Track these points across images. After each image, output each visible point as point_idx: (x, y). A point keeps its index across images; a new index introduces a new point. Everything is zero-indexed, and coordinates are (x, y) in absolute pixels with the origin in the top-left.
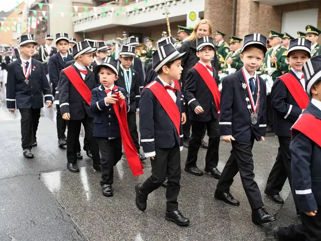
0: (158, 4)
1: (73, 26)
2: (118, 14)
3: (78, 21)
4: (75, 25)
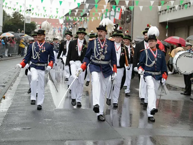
1: (159, 15)
3: (163, 11)
4: (160, 15)
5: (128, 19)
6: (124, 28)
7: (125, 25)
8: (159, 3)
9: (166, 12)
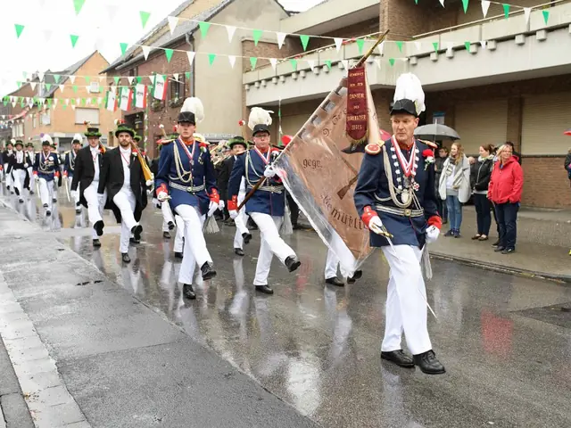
0: (532, 29)
1: (244, 92)
2: (392, 62)
3: (260, 82)
4: (248, 90)
5: (176, 99)
6: (164, 118)
7: (168, 112)
8: (244, 67)
9: (269, 83)
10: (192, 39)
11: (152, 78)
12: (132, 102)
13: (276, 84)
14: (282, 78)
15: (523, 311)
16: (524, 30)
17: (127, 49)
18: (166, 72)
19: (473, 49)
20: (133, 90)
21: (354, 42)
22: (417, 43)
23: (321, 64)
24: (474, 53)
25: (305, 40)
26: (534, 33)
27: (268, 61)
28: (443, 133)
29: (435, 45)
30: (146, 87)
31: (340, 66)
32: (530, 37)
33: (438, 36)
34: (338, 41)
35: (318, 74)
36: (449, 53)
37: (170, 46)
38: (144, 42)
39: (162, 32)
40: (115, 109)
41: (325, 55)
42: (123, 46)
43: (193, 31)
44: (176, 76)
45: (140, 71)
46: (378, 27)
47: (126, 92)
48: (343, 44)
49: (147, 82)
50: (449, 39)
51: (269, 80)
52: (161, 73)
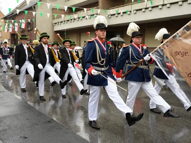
4: (55, 25)
5: (29, 28)
7: (26, 33)
8: (53, 18)
9: (62, 23)
10: (34, 7)
11: (20, 21)
12: (13, 29)
13: (64, 23)
14: (66, 22)
15: (145, 97)
16: (145, 7)
17: (11, 11)
18: (26, 19)
19: (129, 13)
20: (14, 25)
21: (90, 10)
22: (111, 10)
23: (79, 17)
24: (129, 14)
25: (74, 9)
26: (148, 8)
27: (61, 16)
28: (120, 40)
29: (117, 11)
30: (18, 24)
31: (86, 18)
32: (147, 9)
33: (118, 8)
34: (85, 9)
35: (78, 20)
36: (121, 14)
37: (26, 10)
38: (17, 8)
39: (24, 5)
40: (7, 31)
41: (81, 14)
42: (10, 9)
43: (35, 5)
44: (29, 20)
45: (16, 18)
46: (98, 5)
47: (11, 26)
48: (87, 10)
49: (19, 22)
50: (121, 10)
51: (62, 22)
52: (23, 19)
